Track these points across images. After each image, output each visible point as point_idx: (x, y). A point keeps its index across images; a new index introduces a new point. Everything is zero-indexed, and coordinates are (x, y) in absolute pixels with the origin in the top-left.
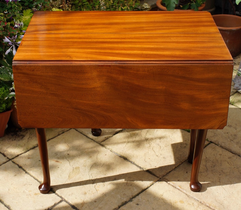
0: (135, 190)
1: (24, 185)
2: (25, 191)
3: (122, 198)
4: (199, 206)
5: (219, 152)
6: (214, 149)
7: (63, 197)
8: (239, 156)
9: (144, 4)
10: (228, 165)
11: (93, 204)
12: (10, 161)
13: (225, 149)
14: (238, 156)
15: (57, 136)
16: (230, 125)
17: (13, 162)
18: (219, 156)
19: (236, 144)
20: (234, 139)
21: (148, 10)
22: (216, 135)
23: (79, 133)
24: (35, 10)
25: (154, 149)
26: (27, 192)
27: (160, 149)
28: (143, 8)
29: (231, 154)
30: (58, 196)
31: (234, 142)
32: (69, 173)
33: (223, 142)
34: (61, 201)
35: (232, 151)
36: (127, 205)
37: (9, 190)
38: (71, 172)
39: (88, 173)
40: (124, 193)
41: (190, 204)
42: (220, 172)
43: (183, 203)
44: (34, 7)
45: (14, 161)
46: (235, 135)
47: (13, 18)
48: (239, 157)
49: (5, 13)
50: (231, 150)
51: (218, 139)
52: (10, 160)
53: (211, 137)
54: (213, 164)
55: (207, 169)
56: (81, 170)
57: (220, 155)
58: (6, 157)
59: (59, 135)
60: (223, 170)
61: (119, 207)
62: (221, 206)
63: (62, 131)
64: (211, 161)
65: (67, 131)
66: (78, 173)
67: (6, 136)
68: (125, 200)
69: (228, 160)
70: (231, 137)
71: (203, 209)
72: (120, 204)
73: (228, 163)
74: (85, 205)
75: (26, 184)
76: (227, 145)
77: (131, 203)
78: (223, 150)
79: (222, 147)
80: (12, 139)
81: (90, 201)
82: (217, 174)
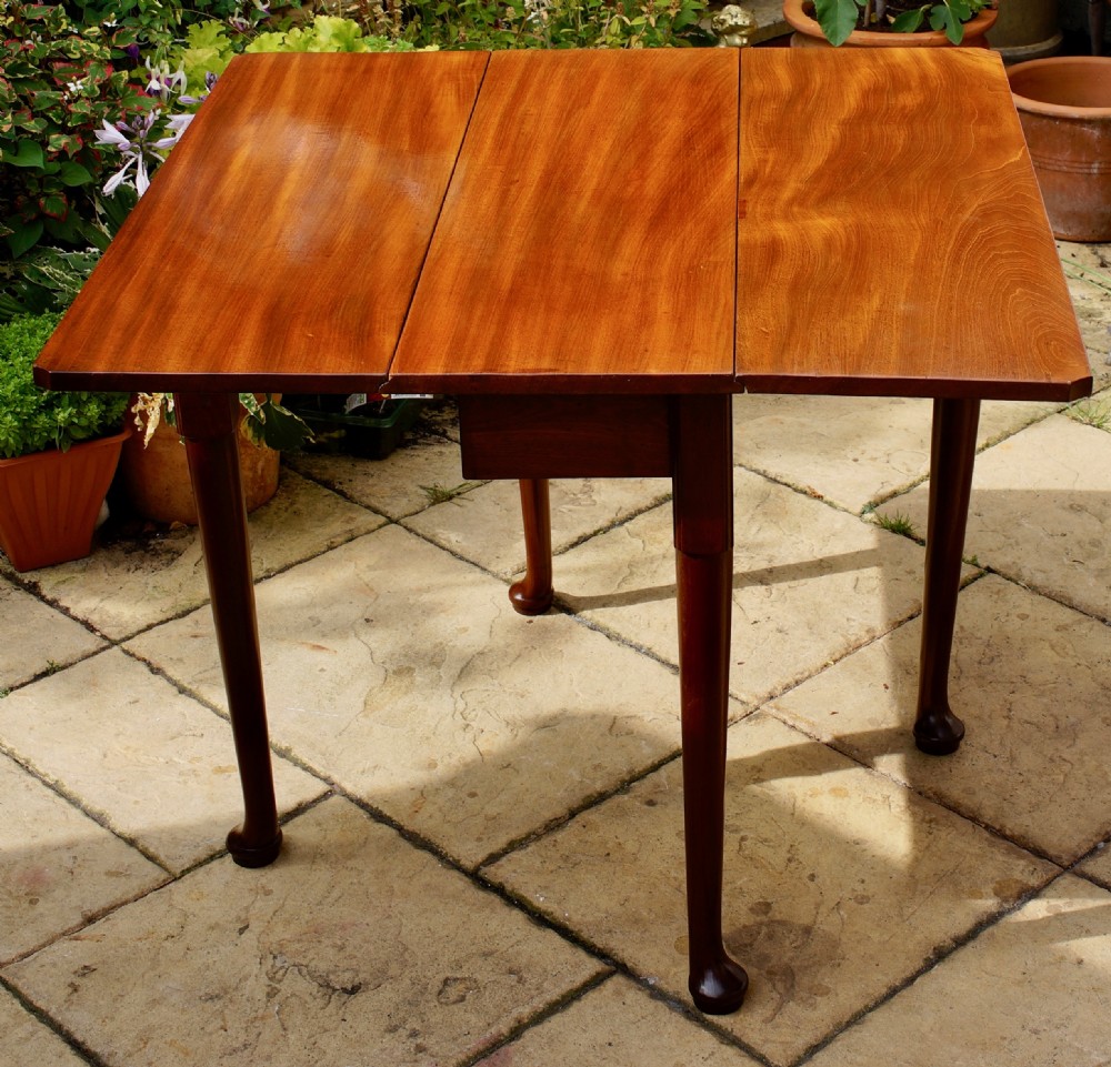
0: (644, 751)
1: (173, 738)
2: (176, 759)
3: (588, 781)
4: (907, 807)
5: (1019, 606)
6: (996, 597)
7: (336, 778)
8: (1104, 621)
9: (727, 8)
10: (1051, 653)
11: (460, 803)
12: (116, 648)
13: (1045, 595)
14: (1096, 622)
15: (325, 552)
16: (1079, 506)
17: (126, 652)
18: (1018, 622)
19: (1096, 577)
20: (1090, 556)
21: (743, 33)
22: (1013, 541)
23: (422, 540)
24: (242, 24)
25: (739, 601)
26: (182, 762)
27: (766, 600)
28: (722, 24)
29: (1066, 615)
30: (315, 774)
31: (1087, 569)
32: (367, 690)
33: (1040, 571)
34: (325, 796)
35: (1075, 603)
36: (608, 805)
37: (105, 756)
38: (374, 688)
39: (449, 691)
40: (597, 762)
41: (875, 801)
42: (1012, 683)
43: (846, 799)
44: (236, 14)
45: (132, 650)
46: (1096, 543)
47: (142, 53)
48: (1102, 625)
49: (106, 27)
50: (1070, 599)
51: (1019, 558)
52: (114, 643)
53: (991, 550)
54: (987, 651)
55: (961, 672)
56: (419, 679)
57: (1024, 617)
58: (98, 634)
59: (331, 548)
60: (1030, 675)
61: (573, 814)
62: (1005, 804)
63: (346, 532)
64: (980, 642)
65: (366, 533)
66: (403, 689)
67: (103, 554)
68: (599, 786)
69: (1054, 636)
70: (1076, 550)
71: (927, 818)
72: (576, 801)
73: (1053, 647)
74: (429, 809)
75: (180, 734)
76: (1055, 581)
77: (626, 797)
78: (1037, 598)
79: (1033, 588)
80: (125, 565)
81: (450, 793)
82: (999, 687)
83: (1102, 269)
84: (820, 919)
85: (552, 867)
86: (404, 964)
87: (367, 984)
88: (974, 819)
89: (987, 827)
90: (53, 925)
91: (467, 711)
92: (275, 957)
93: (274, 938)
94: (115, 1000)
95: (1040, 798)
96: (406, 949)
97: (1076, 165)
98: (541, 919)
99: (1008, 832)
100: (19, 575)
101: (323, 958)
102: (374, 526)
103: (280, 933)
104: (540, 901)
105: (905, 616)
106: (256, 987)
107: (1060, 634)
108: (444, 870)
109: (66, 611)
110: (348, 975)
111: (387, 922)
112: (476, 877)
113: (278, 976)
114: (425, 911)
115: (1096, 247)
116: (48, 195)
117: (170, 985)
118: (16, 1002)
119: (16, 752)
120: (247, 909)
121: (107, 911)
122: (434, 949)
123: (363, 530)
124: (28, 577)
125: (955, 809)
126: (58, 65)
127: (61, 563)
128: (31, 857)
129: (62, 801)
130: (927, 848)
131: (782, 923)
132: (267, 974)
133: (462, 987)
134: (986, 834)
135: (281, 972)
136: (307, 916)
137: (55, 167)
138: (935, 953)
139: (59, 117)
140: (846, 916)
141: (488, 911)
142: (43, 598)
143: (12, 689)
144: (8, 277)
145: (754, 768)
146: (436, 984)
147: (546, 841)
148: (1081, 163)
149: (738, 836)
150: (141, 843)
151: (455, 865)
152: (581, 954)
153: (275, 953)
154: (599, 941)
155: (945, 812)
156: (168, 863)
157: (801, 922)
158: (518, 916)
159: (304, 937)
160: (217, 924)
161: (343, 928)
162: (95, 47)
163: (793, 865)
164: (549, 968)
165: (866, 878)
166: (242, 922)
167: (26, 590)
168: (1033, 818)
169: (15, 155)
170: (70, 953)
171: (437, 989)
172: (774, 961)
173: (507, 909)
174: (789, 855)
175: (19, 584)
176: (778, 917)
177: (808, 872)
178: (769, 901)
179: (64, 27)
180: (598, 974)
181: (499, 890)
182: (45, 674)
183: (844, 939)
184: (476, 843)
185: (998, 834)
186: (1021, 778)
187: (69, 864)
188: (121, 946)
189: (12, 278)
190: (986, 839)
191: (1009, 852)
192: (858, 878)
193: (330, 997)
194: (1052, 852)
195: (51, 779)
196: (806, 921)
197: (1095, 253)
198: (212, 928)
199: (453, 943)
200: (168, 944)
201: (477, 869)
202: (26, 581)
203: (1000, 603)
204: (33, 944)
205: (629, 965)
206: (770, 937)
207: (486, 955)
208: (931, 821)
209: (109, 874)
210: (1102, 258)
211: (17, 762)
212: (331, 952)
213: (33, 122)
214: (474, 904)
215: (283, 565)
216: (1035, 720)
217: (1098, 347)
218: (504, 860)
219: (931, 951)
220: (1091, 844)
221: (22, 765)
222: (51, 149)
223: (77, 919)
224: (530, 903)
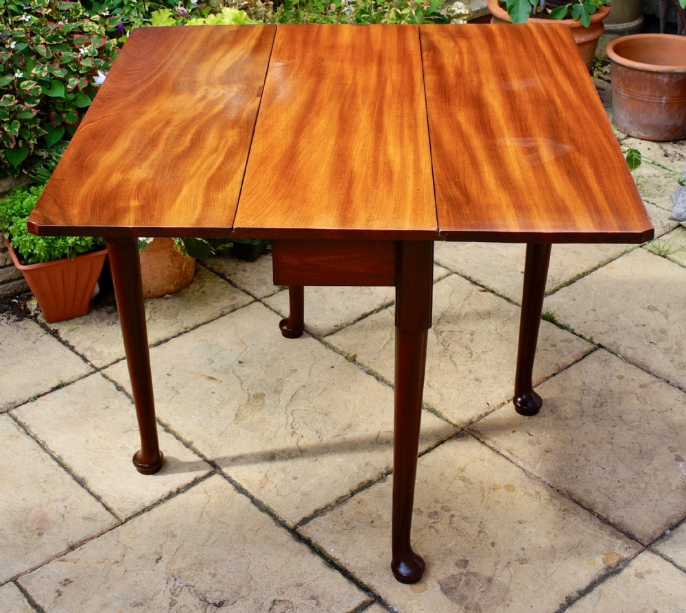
1: (126, 432)
2: (127, 445)
3: (362, 473)
4: (551, 500)
5: (618, 370)
6: (604, 363)
7: (217, 463)
8: (668, 382)
9: (456, 3)
10: (636, 402)
11: (288, 483)
12: (98, 373)
13: (633, 364)
14: (664, 383)
15: (218, 318)
16: (653, 307)
17: (104, 376)
18: (617, 381)
19: (664, 353)
20: (660, 340)
21: (465, 18)
22: (613, 328)
23: (273, 312)
24: (183, 11)
25: (453, 359)
26: (130, 447)
27: (469, 359)
28: (453, 13)
29: (646, 378)
30: (205, 460)
31: (658, 348)
32: (238, 406)
33: (630, 348)
34: (210, 474)
35: (651, 369)
36: (373, 489)
37: (87, 442)
38: (241, 405)
39: (284, 410)
40: (368, 460)
41: (531, 495)
42: (614, 420)
43: (514, 492)
44: (179, 5)
45: (107, 375)
46: (663, 332)
47: (126, 28)
48: (667, 385)
49: (103, 16)
50: (648, 367)
51: (618, 339)
52: (97, 370)
53: (601, 333)
54: (599, 398)
55: (583, 412)
56: (267, 401)
57: (621, 377)
58: (89, 363)
59: (222, 315)
60: (624, 416)
61: (353, 494)
62: (609, 501)
63: (231, 306)
64: (594, 392)
65: (242, 307)
66: (258, 407)
67: (95, 314)
68: (368, 476)
69: (639, 391)
70: (652, 336)
71: (563, 508)
72: (354, 486)
73: (638, 398)
74: (269, 486)
75: (130, 430)
76: (639, 355)
77: (384, 485)
78: (629, 366)
79: (626, 359)
80: (107, 321)
81: (282, 476)
82: (606, 423)
83: (666, 158)
84: (497, 572)
85: (339, 529)
86: (250, 588)
87: (228, 601)
88: (591, 511)
89: (598, 516)
90: (51, 550)
91: (294, 423)
92: (175, 580)
93: (175, 567)
94: (82, 603)
95: (631, 499)
96: (252, 579)
97: (653, 98)
98: (332, 563)
99: (611, 520)
100: (48, 325)
101: (204, 582)
102: (247, 302)
103: (180, 564)
104: (331, 551)
105: (550, 374)
106: (163, 600)
107: (642, 390)
108: (276, 527)
109: (72, 348)
110: (217, 594)
111: (242, 559)
112: (294, 532)
113: (177, 592)
114: (264, 554)
115: (662, 144)
116: (67, 112)
117: (114, 594)
118: (25, 600)
119: (38, 436)
120: (161, 546)
121: (82, 543)
122: (268, 579)
123: (241, 305)
124: (53, 326)
125: (578, 503)
126: (77, 36)
127: (72, 319)
128: (41, 505)
129: (61, 469)
130: (563, 528)
131: (475, 574)
132: (170, 590)
133: (283, 606)
134: (598, 521)
135: (179, 590)
136: (196, 553)
137: (71, 96)
138: (567, 601)
139: (74, 67)
140: (513, 572)
141: (301, 556)
142: (60, 340)
143: (39, 396)
144: (45, 158)
145: (459, 468)
146: (268, 604)
147: (337, 511)
148: (656, 96)
149: (449, 514)
150: (104, 499)
151: (282, 524)
152: (354, 588)
153: (176, 576)
154: (366, 581)
155: (574, 505)
156: (118, 513)
157: (486, 574)
158: (318, 560)
159: (193, 567)
160: (144, 556)
161: (216, 562)
162: (97, 27)
163: (482, 535)
164: (335, 597)
165: (525, 547)
166: (158, 554)
167: (51, 334)
168: (626, 512)
169: (49, 89)
170: (58, 570)
171: (268, 607)
172: (469, 601)
173: (312, 555)
174: (479, 529)
175: (48, 330)
176: (472, 570)
177: (491, 540)
178: (467, 559)
179: (81, 14)
180: (364, 602)
181: (308, 542)
182: (58, 388)
183: (512, 588)
184: (295, 510)
185: (605, 521)
186: (619, 484)
187: (62, 510)
188: (88, 567)
189: (47, 158)
190: (598, 525)
191: (612, 534)
192: (520, 547)
193: (206, 609)
194: (638, 536)
195: (56, 455)
196: (489, 573)
197: (661, 148)
198: (140, 558)
199: (279, 576)
200: (114, 567)
201: (296, 527)
202: (52, 329)
203: (606, 368)
204: (38, 562)
205: (383, 597)
206: (467, 583)
207: (299, 585)
208: (565, 510)
209: (85, 518)
210: (665, 151)
211: (38, 442)
212: (208, 578)
213: (59, 71)
214: (292, 551)
215: (194, 325)
216: (628, 446)
217: (664, 206)
218: (311, 523)
219: (564, 599)
220: (662, 532)
221: (41, 445)
222: (69, 86)
223: (64, 547)
224: (325, 552)
